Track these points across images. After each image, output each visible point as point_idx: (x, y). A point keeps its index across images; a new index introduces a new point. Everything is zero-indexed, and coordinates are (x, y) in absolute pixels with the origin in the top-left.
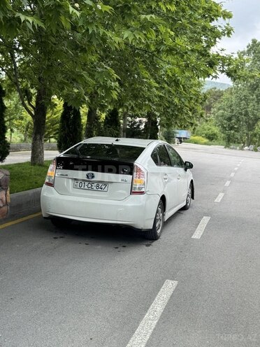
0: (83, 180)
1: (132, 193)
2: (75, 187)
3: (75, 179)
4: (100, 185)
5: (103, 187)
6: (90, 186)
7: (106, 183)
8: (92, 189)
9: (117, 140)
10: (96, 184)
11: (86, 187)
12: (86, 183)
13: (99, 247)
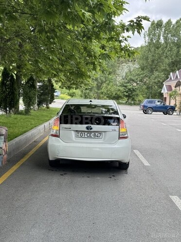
0: (83, 131)
1: (120, 138)
2: (77, 136)
3: (77, 131)
4: (97, 134)
5: (99, 135)
6: (89, 135)
7: (100, 133)
8: (91, 137)
9: (91, 101)
10: (93, 134)
11: (86, 136)
12: (86, 133)
13: (98, 178)
